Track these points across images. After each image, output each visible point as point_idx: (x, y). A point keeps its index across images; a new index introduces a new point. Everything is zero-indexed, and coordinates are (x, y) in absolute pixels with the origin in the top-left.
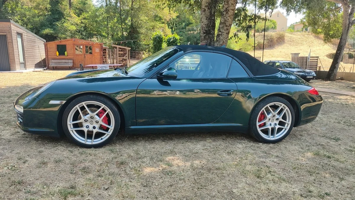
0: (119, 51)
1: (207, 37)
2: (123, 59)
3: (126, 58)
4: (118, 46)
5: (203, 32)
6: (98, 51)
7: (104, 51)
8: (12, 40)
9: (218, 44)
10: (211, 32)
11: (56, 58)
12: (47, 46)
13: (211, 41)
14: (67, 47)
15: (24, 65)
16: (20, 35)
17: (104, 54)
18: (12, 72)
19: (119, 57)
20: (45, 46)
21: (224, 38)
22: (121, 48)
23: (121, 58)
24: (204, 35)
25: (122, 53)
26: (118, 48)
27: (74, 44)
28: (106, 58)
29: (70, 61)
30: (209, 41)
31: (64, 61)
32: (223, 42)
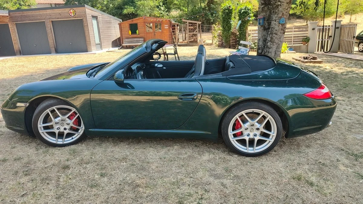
0: (189, 26)
1: (266, 8)
2: (193, 34)
3: (196, 33)
4: (188, 21)
5: (262, 2)
6: (167, 28)
7: (173, 28)
8: (87, 24)
9: (276, 17)
10: (271, 3)
11: (129, 37)
12: (121, 26)
13: (270, 13)
14: (138, 26)
15: (100, 45)
16: (95, 18)
17: (173, 30)
18: (89, 54)
19: (189, 32)
20: (119, 26)
21: (284, 9)
22: (191, 23)
23: (191, 33)
24: (263, 6)
25: (192, 28)
26: (188, 23)
27: (144, 22)
28: (175, 34)
29: (141, 40)
30: (268, 13)
31: (136, 39)
32: (283, 14)
